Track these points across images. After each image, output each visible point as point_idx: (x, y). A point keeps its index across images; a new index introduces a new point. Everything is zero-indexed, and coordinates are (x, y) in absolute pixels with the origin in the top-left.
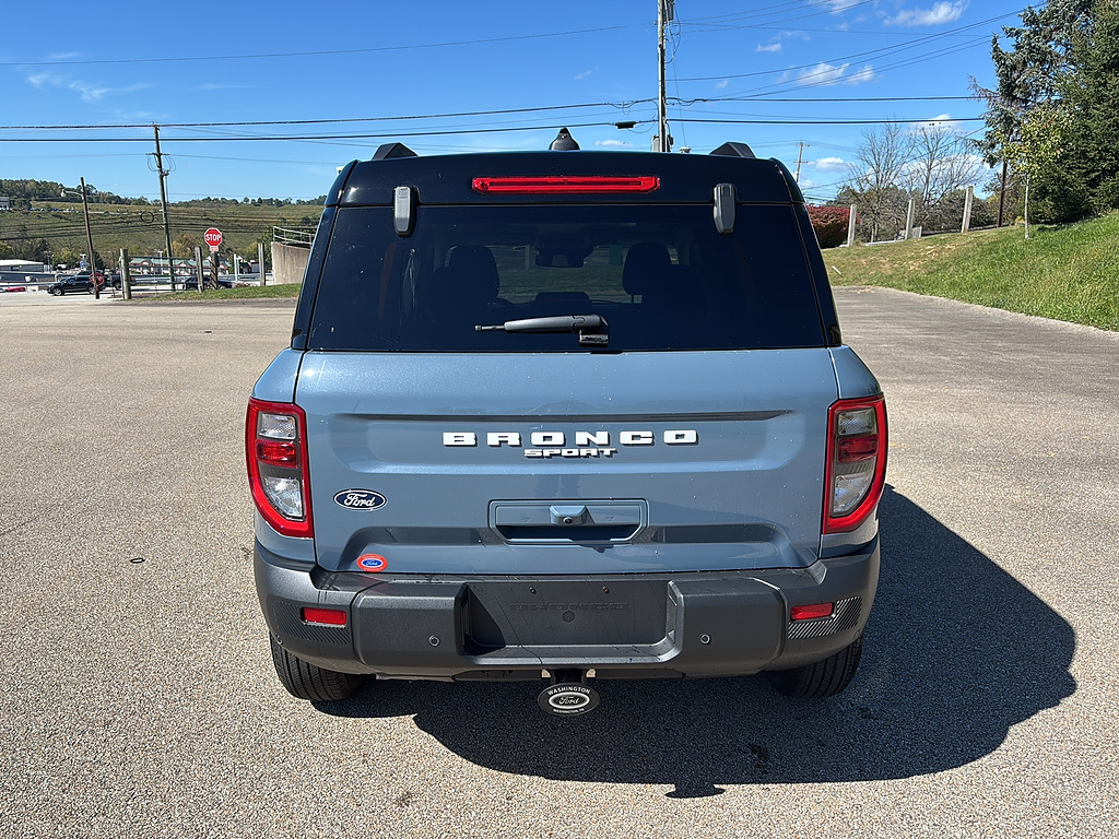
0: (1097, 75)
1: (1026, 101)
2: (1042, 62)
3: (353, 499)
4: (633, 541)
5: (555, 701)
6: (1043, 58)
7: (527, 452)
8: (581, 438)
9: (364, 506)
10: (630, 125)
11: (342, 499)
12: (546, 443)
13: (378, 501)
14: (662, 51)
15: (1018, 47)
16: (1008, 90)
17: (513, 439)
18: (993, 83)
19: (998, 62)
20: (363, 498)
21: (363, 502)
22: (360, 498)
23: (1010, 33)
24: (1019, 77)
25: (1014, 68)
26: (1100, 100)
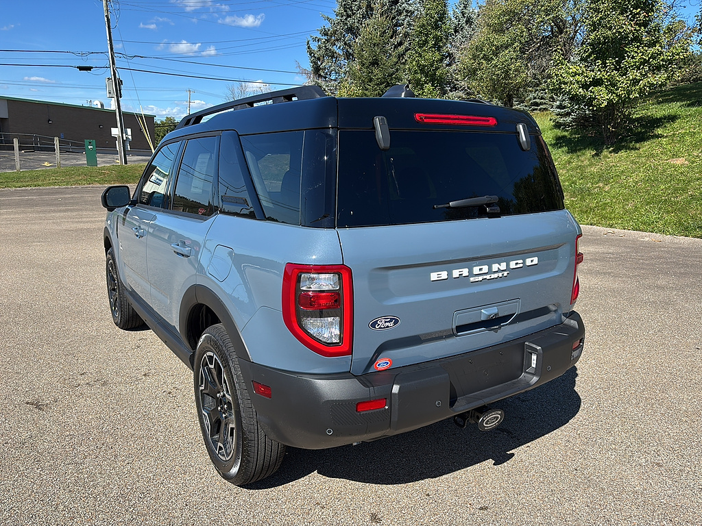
0: (368, 67)
1: (326, 78)
2: (333, 57)
3: (382, 323)
4: (510, 324)
5: (486, 423)
6: (333, 55)
7: (472, 279)
8: (495, 267)
9: (388, 327)
10: (89, 69)
11: (373, 325)
12: (481, 272)
13: (396, 323)
14: (108, 20)
15: (320, 48)
16: (317, 70)
17: (465, 272)
18: (309, 67)
19: (310, 55)
20: (387, 322)
21: (387, 324)
22: (386, 322)
23: (314, 40)
24: (321, 64)
25: (319, 59)
26: (371, 80)
